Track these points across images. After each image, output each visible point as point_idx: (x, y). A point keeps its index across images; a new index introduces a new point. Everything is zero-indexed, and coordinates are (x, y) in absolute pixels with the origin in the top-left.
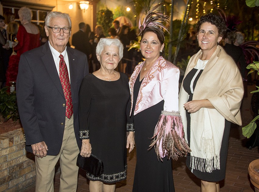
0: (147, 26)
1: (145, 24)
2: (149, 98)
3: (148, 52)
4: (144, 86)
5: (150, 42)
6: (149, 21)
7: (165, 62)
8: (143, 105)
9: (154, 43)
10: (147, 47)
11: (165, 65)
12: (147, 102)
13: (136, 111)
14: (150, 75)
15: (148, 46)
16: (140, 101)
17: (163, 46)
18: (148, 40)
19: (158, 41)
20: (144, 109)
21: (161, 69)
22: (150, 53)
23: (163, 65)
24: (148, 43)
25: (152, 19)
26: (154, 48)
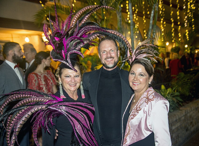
0: (136, 58)
1: (134, 56)
2: (136, 131)
3: (135, 84)
4: (132, 119)
5: (137, 74)
6: (138, 53)
7: (153, 94)
8: (131, 138)
9: (142, 75)
10: (134, 79)
11: (153, 97)
12: (135, 135)
13: (125, 145)
14: (138, 107)
15: (135, 77)
16: (128, 134)
17: (152, 77)
18: (135, 72)
19: (146, 73)
20: (132, 143)
21: (149, 101)
22: (137, 85)
23: (151, 97)
24: (135, 75)
25: (141, 52)
26: (141, 80)
